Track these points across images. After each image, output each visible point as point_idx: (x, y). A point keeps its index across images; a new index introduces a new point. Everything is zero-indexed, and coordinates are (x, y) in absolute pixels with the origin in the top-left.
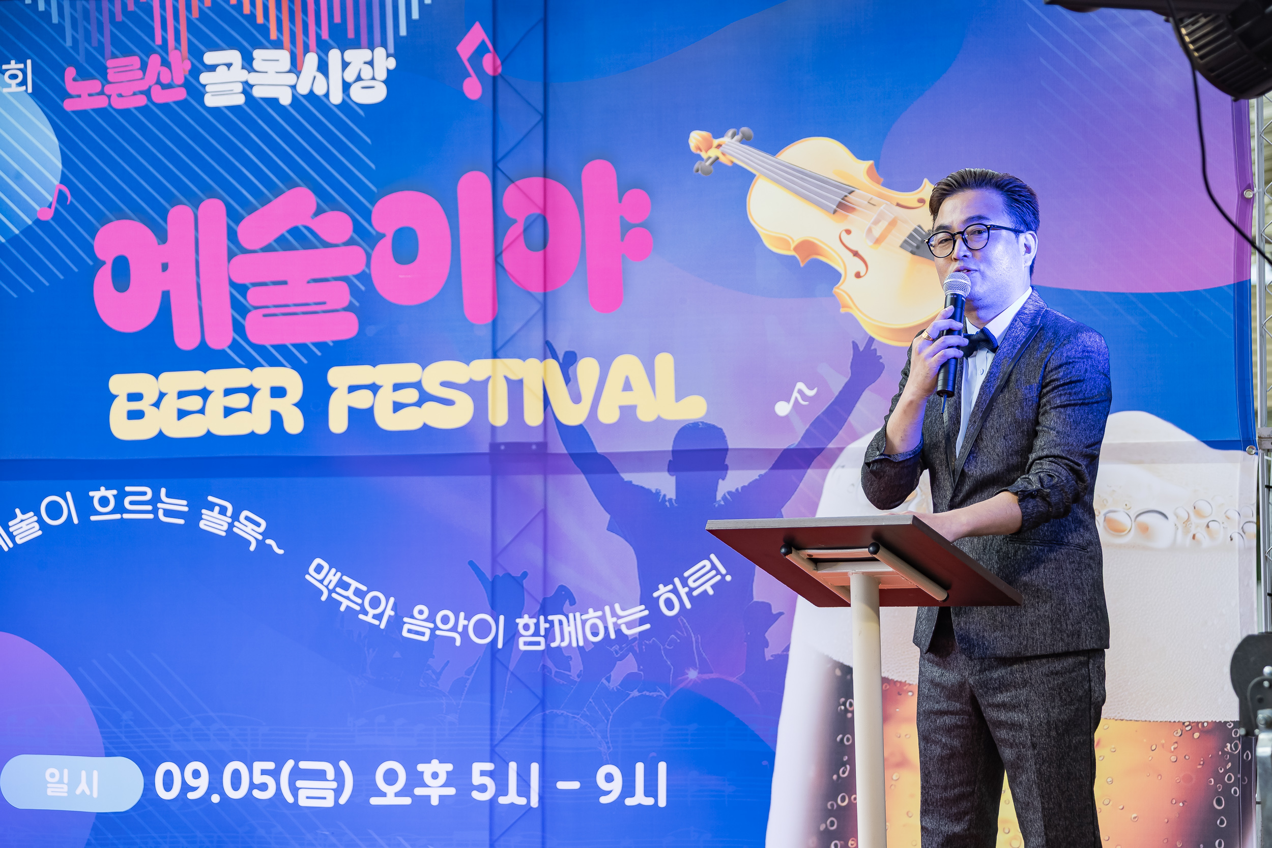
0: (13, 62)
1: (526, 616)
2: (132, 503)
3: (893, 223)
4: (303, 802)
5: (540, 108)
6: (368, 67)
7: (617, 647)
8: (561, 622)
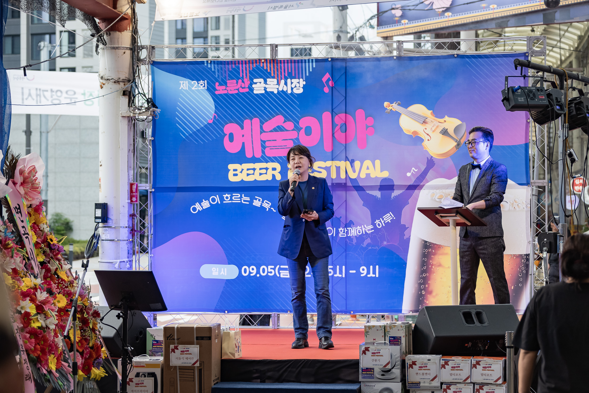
0: (201, 81)
1: (341, 228)
2: (235, 198)
3: (437, 127)
4: (282, 276)
5: (345, 95)
6: (298, 84)
7: (365, 236)
8: (350, 230)
